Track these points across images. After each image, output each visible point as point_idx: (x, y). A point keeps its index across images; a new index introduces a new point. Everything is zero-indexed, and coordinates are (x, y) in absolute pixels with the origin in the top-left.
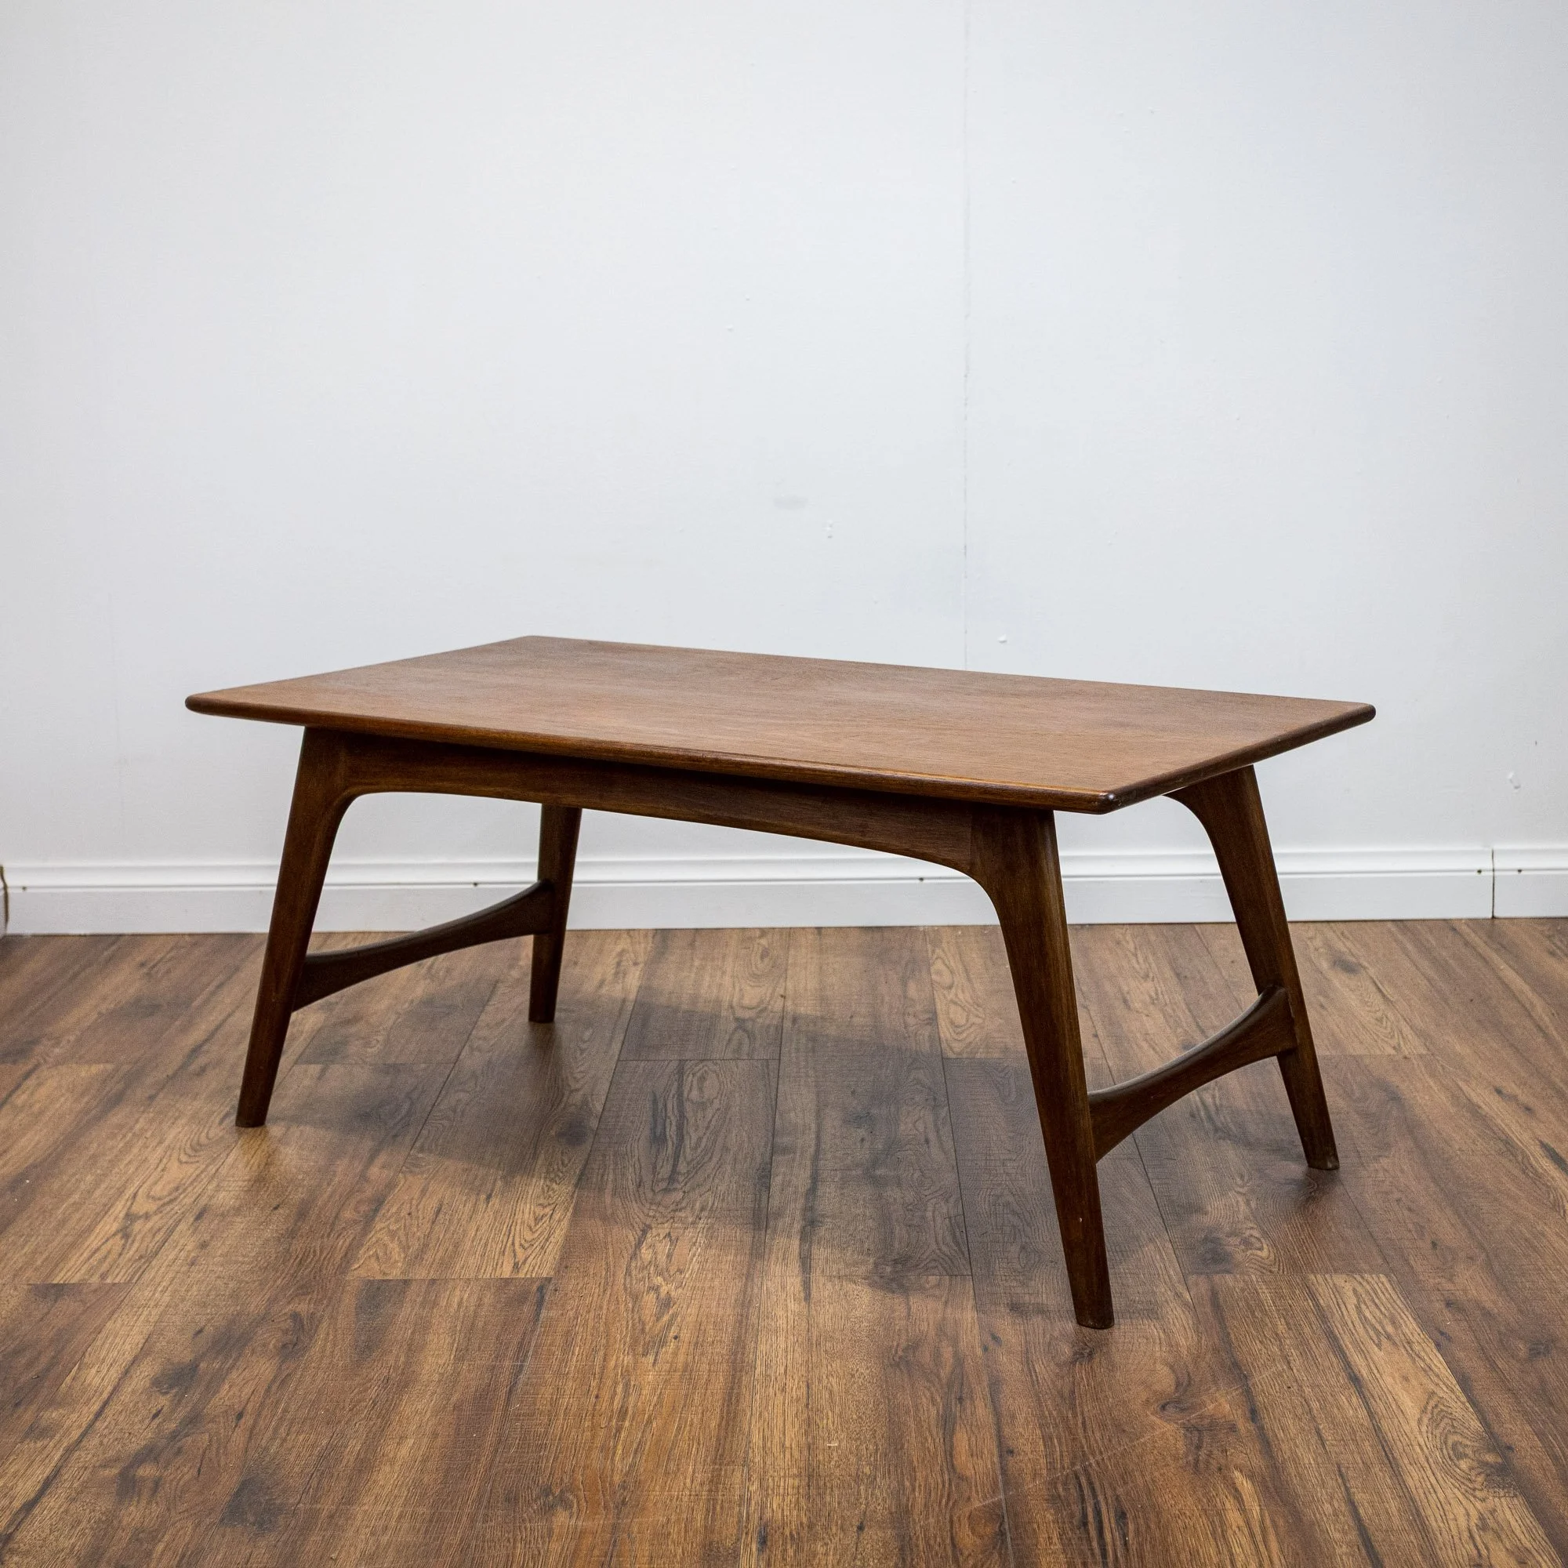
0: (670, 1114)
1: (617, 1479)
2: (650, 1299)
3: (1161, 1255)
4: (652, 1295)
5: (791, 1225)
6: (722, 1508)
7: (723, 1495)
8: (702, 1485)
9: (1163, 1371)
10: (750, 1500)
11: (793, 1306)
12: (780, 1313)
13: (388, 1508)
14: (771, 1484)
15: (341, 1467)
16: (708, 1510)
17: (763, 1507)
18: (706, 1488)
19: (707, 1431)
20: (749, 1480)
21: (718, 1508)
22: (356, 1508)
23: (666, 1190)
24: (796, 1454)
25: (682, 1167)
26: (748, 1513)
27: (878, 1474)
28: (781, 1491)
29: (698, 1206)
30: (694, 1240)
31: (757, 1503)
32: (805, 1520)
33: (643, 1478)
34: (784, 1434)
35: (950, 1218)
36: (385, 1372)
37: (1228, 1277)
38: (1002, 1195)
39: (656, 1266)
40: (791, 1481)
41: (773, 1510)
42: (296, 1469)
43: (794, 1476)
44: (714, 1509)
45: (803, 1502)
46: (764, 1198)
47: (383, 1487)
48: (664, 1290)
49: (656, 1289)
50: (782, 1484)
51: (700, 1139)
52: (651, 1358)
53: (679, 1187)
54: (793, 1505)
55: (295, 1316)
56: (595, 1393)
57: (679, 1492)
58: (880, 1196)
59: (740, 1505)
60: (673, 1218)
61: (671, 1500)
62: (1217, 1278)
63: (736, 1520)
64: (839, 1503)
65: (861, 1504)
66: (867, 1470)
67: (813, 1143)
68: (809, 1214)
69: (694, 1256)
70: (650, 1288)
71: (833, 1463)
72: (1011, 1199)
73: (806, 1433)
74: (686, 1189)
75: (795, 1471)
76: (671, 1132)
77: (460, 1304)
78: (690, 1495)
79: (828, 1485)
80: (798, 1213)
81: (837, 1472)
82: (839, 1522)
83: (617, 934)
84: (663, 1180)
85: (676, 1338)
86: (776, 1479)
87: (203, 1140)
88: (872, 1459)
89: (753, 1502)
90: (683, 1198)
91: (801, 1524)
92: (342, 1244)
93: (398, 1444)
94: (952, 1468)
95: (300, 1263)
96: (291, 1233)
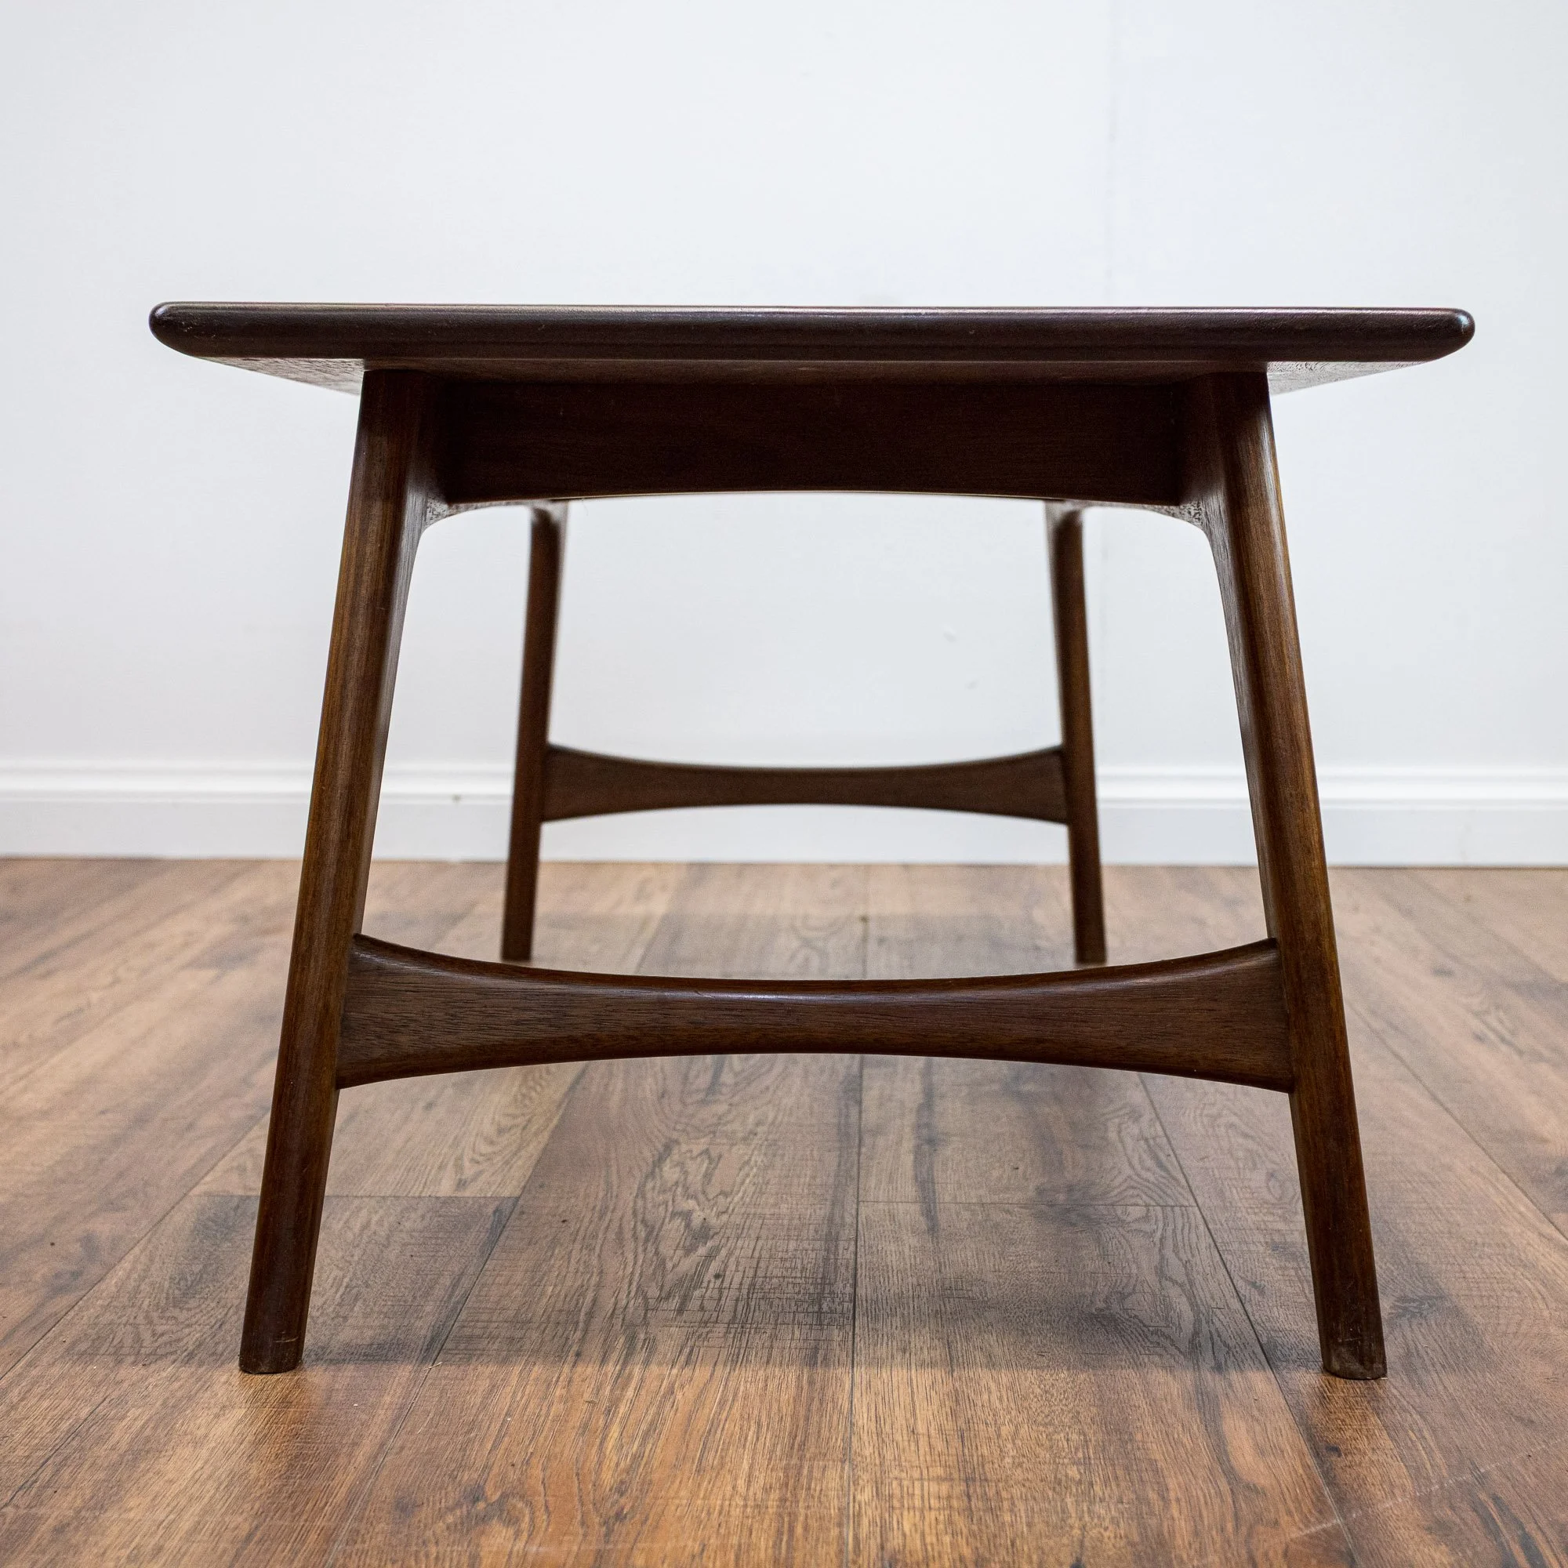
1: (608, 1478)
2: (674, 1229)
3: (1495, 1187)
4: (678, 1222)
5: (899, 1143)
6: (806, 1528)
7: (808, 1507)
8: (767, 1490)
10: (858, 1516)
11: (911, 1240)
12: (890, 1247)
13: (172, 1517)
14: (897, 1492)
15: (101, 1451)
16: (780, 1532)
17: (884, 1529)
18: (775, 1495)
19: (775, 1406)
20: (856, 1483)
21: (799, 1530)
22: (112, 1514)
23: (703, 1102)
24: (939, 1446)
25: (727, 1077)
26: (856, 1538)
27: (1096, 1479)
28: (918, 1503)
29: (751, 1119)
30: (746, 1158)
31: (872, 1522)
32: (967, 1552)
33: (656, 1476)
34: (914, 1415)
35: (1146, 1140)
36: (220, 1314)
38: (1220, 1115)
39: (686, 1188)
40: (934, 1487)
41: (904, 1535)
42: (20, 1452)
43: (939, 1480)
44: (791, 1530)
45: (961, 1522)
46: (854, 1111)
47: (171, 1482)
48: (697, 1218)
49: (687, 1216)
50: (917, 1492)
52: (675, 1303)
53: (722, 1098)
54: (941, 1526)
55: (88, 1242)
56: (575, 1348)
57: (724, 1499)
58: (1033, 1114)
59: (840, 1525)
60: (714, 1133)
61: (709, 1513)
63: (833, 1549)
64: (1029, 1525)
65: (1071, 1527)
66: (1073, 1472)
68: (925, 1132)
69: (748, 1175)
70: (674, 1215)
71: (1008, 1460)
72: (1234, 1119)
73: (954, 1413)
74: (736, 1099)
75: (940, 1471)
77: (366, 1226)
78: (746, 1506)
79: (1004, 1494)
80: (907, 1130)
81: (1019, 1474)
82: (1035, 1557)
83: (640, 865)
84: (698, 1091)
85: (717, 1276)
86: (905, 1483)
87: (23, 1039)
88: (1080, 1455)
89: (865, 1521)
90: (729, 1111)
91: (962, 1559)
92: (192, 1155)
93: (217, 1416)
94: (1230, 1473)
95: (121, 1175)
96: (117, 1141)
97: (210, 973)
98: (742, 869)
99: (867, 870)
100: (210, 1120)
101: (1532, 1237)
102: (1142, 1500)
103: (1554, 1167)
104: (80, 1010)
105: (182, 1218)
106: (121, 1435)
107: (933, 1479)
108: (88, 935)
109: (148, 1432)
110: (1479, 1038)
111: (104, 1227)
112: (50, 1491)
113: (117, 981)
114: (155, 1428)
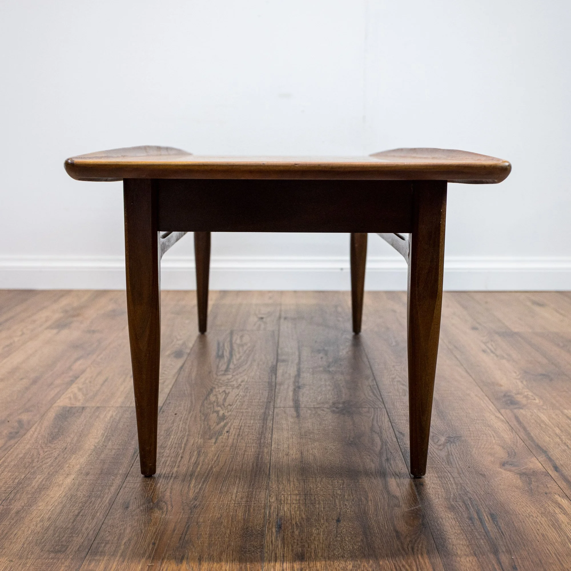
0: (226, 348)
1: (191, 495)
2: (213, 417)
3: (483, 401)
4: (215, 415)
5: (288, 388)
6: (254, 510)
7: (255, 503)
8: (242, 498)
9: (498, 449)
10: (270, 506)
11: (291, 420)
12: (284, 422)
13: (53, 508)
14: (283, 499)
15: (29, 488)
16: (245, 511)
17: (279, 510)
18: (244, 500)
19: (245, 473)
20: (270, 496)
21: (252, 510)
22: (34, 507)
23: (224, 375)
24: (297, 484)
25: (232, 366)
26: (269, 512)
27: (346, 494)
28: (289, 502)
29: (240, 380)
30: (237, 393)
31: (275, 508)
32: (304, 516)
33: (207, 495)
34: (289, 475)
35: (370, 386)
36: (65, 445)
37: (521, 411)
38: (395, 378)
39: (217, 403)
40: (294, 497)
41: (285, 511)
43: (296, 495)
44: (249, 510)
45: (302, 508)
46: (274, 377)
47: (52, 498)
48: (221, 413)
49: (217, 412)
50: (289, 498)
51: (241, 357)
52: (213, 440)
53: (230, 373)
54: (296, 509)
55: (20, 422)
56: (180, 456)
57: (228, 501)
58: (333, 378)
59: (264, 509)
60: (227, 385)
61: (223, 506)
62: (515, 411)
63: (262, 516)
64: (324, 508)
65: (337, 509)
66: (339, 492)
67: (297, 359)
68: (297, 384)
69: (238, 399)
70: (214, 412)
71: (318, 489)
72: (400, 379)
73: (302, 474)
74: (234, 374)
75: (297, 492)
76: (227, 354)
77: (112, 416)
78: (235, 503)
79: (317, 499)
80: (291, 383)
81: (322, 493)
82: (325, 517)
84: (222, 371)
85: (227, 432)
86: (286, 496)
88: (341, 487)
89: (272, 508)
90: (232, 378)
91: (302, 518)
92: (53, 393)
93: (66, 477)
94: (388, 492)
95: (29, 400)
96: (27, 389)
97: (55, 331)
98: (238, 293)
99: (282, 293)
100: (58, 382)
101: (493, 417)
102: (360, 500)
103: (503, 394)
104: (11, 344)
105: (52, 414)
106: (35, 483)
107: (294, 495)
108: (12, 318)
109: (44, 483)
110: (484, 351)
111: (25, 417)
112: (13, 501)
113: (23, 334)
114: (46, 481)
